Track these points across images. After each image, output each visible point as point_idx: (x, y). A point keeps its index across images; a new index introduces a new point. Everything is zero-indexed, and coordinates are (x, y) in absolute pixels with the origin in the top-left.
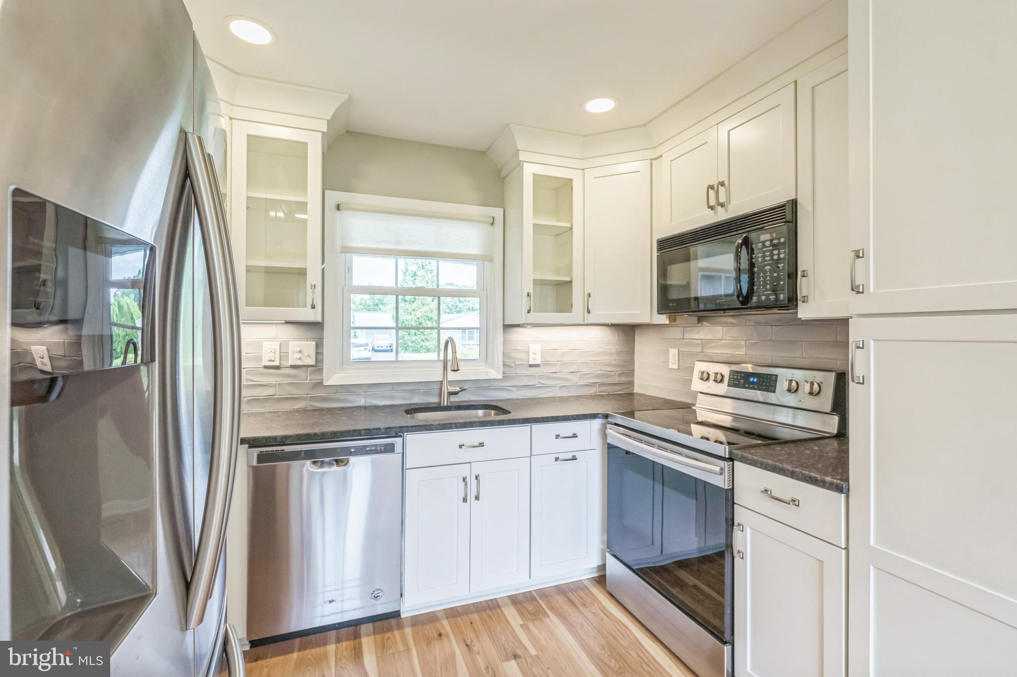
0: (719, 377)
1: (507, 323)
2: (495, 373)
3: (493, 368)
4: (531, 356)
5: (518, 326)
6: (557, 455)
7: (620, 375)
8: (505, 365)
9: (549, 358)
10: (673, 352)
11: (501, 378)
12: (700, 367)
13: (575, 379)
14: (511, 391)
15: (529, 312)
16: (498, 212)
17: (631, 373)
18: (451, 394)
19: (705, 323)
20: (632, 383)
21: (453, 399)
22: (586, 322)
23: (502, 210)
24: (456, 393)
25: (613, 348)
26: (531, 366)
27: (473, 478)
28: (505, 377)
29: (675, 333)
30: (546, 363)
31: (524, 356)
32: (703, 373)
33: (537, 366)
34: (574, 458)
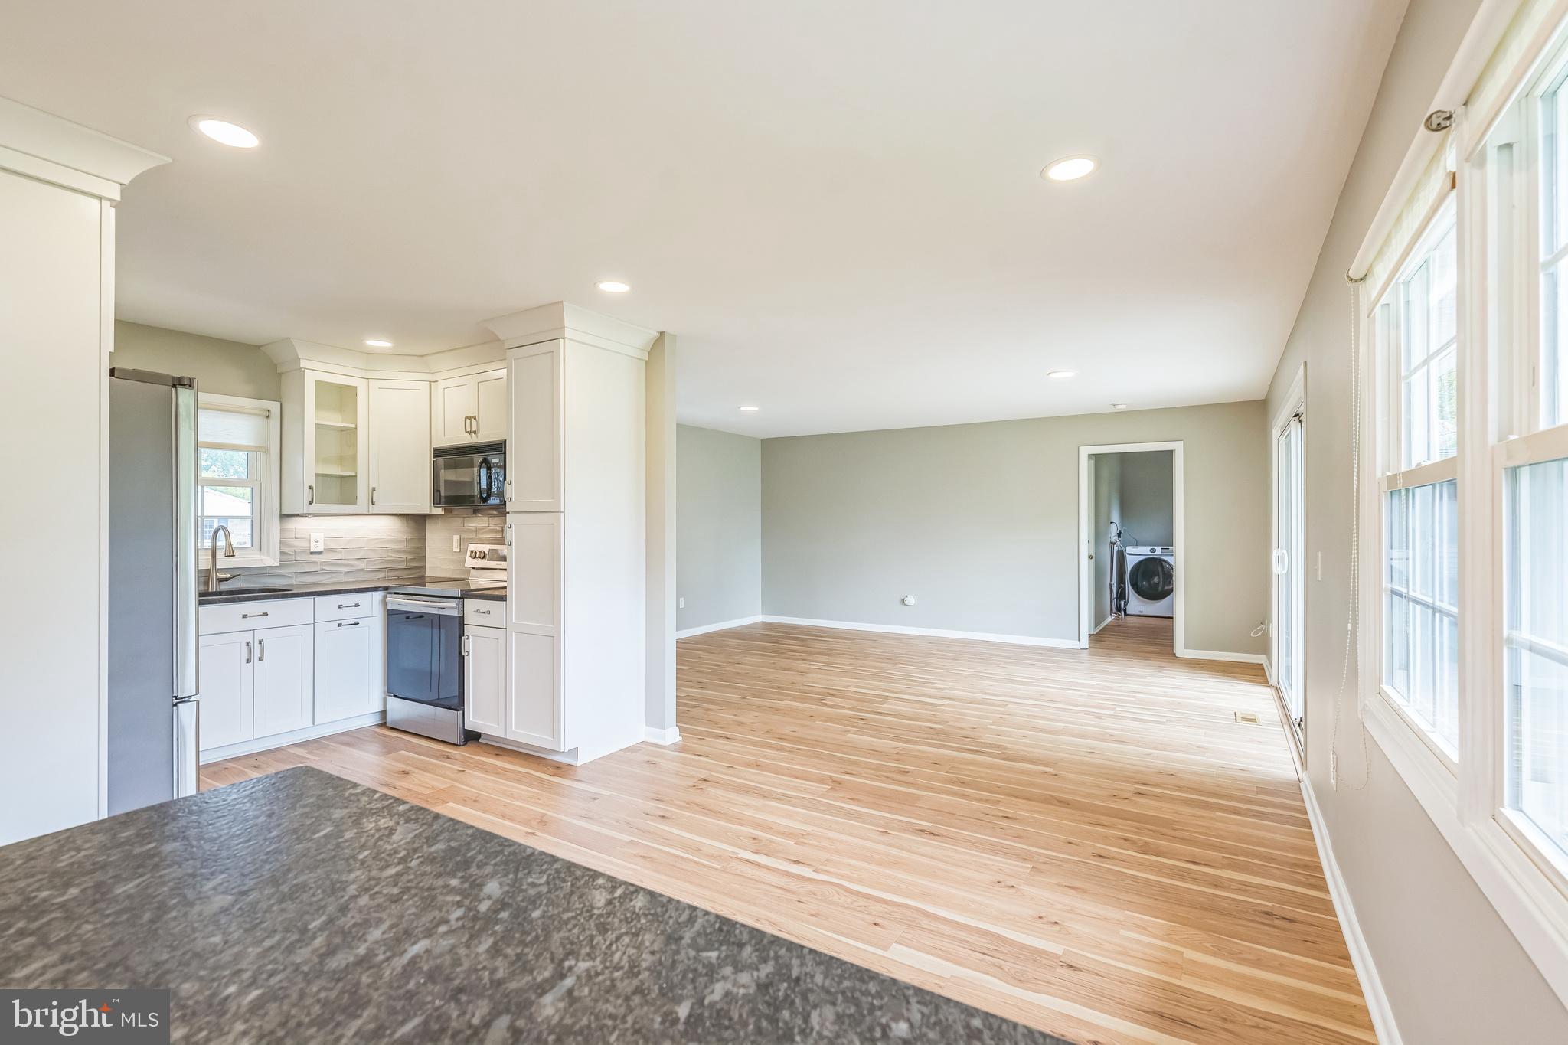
0: (482, 554)
1: (285, 512)
2: (271, 560)
3: (268, 556)
4: (313, 544)
5: (298, 515)
6: (340, 622)
7: (412, 560)
8: (282, 553)
9: (333, 545)
10: (456, 538)
11: (278, 565)
12: (472, 547)
13: (362, 565)
14: (289, 577)
15: (311, 503)
16: (274, 407)
17: (423, 558)
18: (220, 580)
19: (478, 514)
20: (424, 568)
21: (223, 587)
22: (371, 512)
23: (279, 404)
24: (227, 580)
25: (404, 537)
26: (312, 553)
27: (257, 642)
28: (283, 564)
29: (457, 521)
30: (331, 550)
31: (305, 544)
32: (472, 552)
33: (320, 553)
34: (357, 623)
